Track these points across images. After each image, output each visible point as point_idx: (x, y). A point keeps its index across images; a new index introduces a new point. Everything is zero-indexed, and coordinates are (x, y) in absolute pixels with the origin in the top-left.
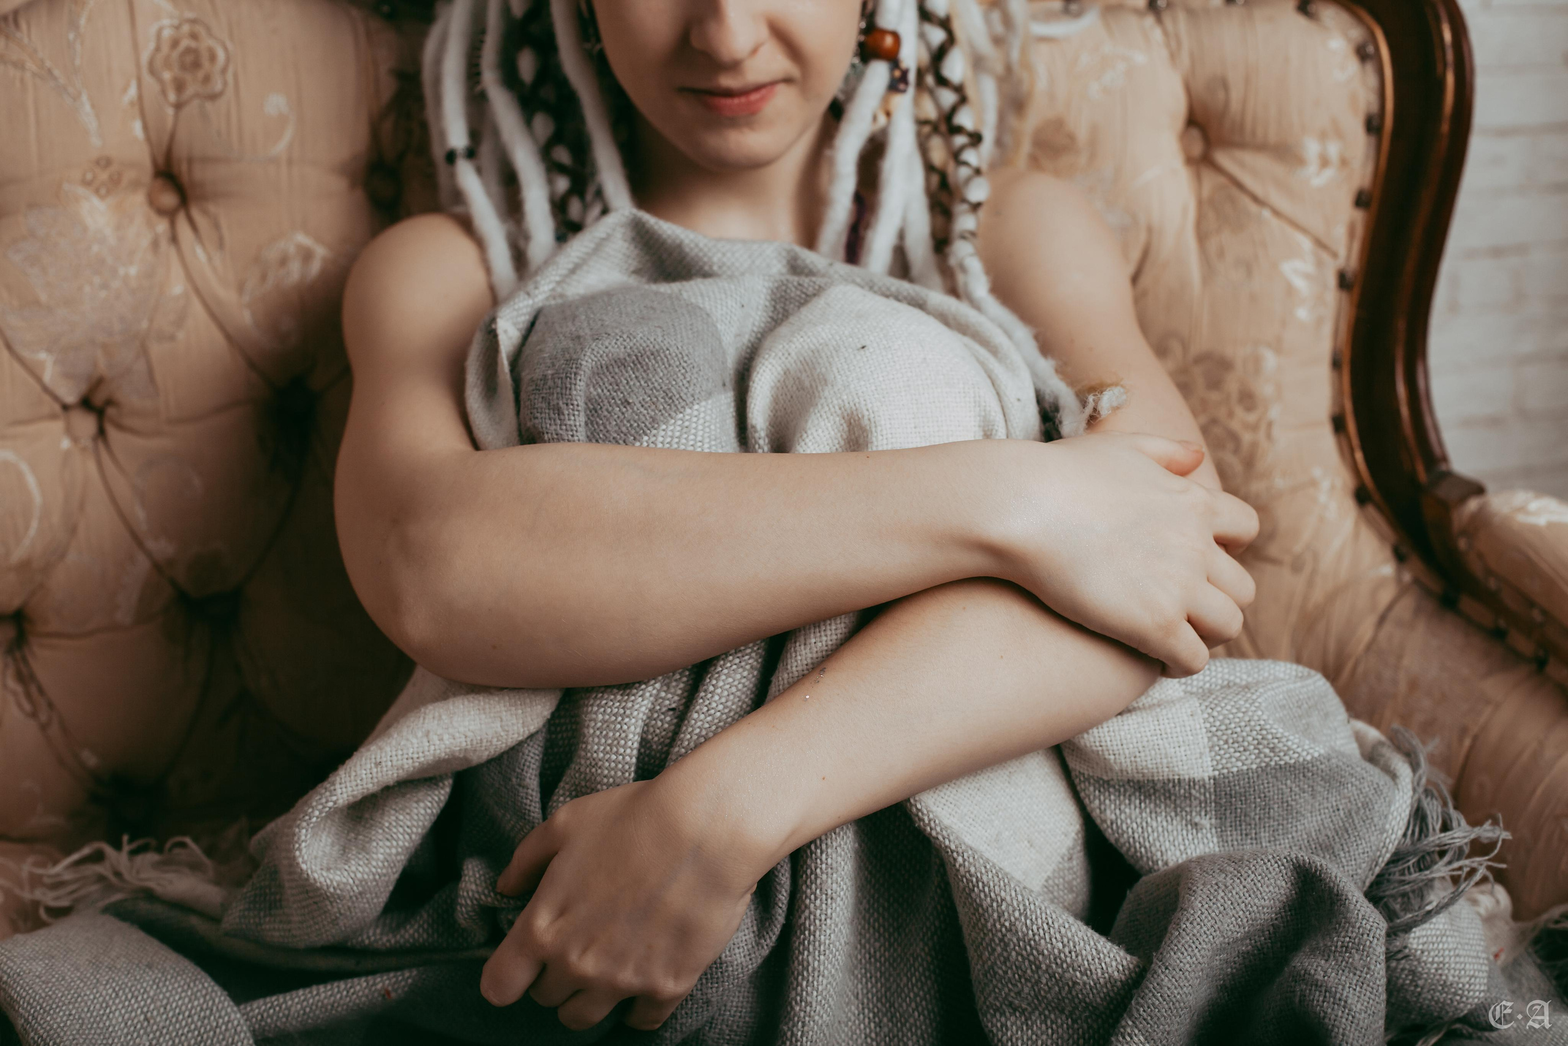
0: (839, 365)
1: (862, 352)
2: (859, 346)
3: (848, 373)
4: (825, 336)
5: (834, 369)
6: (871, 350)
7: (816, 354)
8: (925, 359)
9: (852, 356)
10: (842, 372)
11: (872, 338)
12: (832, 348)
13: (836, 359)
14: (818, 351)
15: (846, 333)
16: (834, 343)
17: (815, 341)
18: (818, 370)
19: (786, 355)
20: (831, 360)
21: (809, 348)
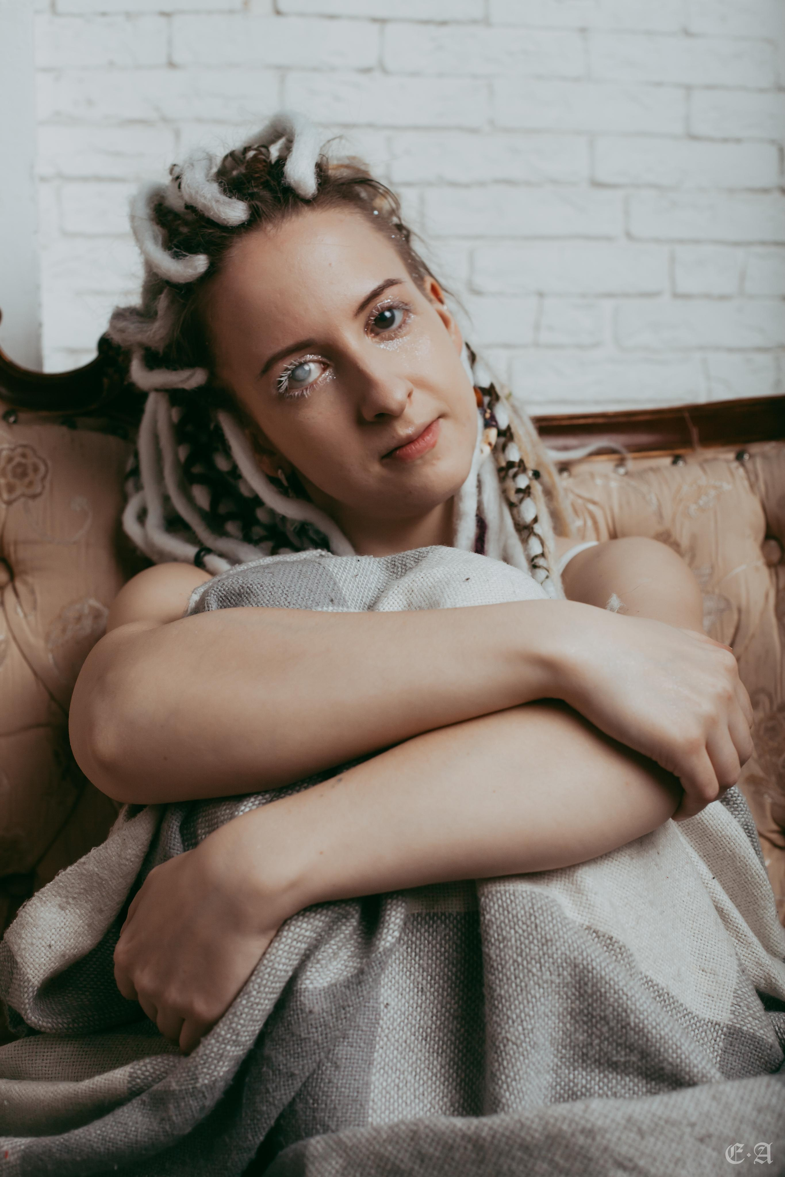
0: (449, 593)
1: (466, 583)
2: (464, 579)
3: (455, 597)
4: (439, 576)
5: (446, 596)
6: (474, 582)
7: (433, 589)
8: (514, 592)
9: (459, 586)
10: (451, 597)
11: (475, 575)
12: (444, 583)
13: (447, 589)
14: (434, 587)
15: (455, 572)
16: (446, 580)
17: (432, 580)
18: (434, 599)
19: (411, 592)
20: (443, 590)
21: (427, 586)
